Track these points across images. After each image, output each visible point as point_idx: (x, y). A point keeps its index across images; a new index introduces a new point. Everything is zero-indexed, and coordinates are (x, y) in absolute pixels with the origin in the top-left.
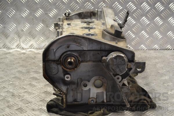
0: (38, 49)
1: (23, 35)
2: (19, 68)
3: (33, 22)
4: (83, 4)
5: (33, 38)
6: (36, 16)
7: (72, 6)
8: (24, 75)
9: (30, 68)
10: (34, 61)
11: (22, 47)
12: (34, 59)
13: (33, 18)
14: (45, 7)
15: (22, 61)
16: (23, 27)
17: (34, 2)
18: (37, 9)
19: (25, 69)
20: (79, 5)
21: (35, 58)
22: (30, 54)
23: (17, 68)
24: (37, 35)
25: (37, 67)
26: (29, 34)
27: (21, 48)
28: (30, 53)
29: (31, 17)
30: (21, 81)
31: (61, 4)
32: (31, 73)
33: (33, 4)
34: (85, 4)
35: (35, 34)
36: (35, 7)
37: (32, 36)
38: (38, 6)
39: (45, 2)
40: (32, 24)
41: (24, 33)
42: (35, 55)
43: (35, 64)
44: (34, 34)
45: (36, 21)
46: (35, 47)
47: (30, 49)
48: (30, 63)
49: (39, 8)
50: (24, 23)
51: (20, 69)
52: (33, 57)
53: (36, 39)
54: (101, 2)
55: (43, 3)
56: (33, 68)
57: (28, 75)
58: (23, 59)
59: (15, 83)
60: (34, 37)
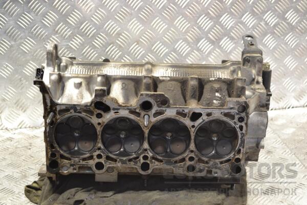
0: (32, 128)
1: (6, 107)
2: (7, 170)
3: (22, 84)
4: (104, 49)
5: (23, 110)
6: (26, 74)
7: (86, 53)
8: (18, 183)
9: (26, 167)
10: (29, 152)
11: (6, 127)
12: (30, 149)
13: (21, 79)
14: (40, 58)
15: (10, 154)
16: (4, 93)
17: (21, 51)
18: (27, 62)
19: (17, 171)
20: (96, 51)
21: (30, 146)
22: (21, 139)
23: (3, 171)
24: (30, 105)
25: (37, 165)
26: (17, 105)
27: (4, 128)
28: (20, 136)
29: (17, 76)
30: (15, 197)
31: (67, 51)
32: (29, 178)
33: (18, 54)
34: (107, 48)
35: (25, 104)
36: (24, 59)
37: (20, 107)
38: (28, 58)
39: (39, 50)
40: (20, 88)
41: (6, 104)
42: (30, 141)
43: (33, 158)
44: (23, 104)
45: (27, 83)
46: (28, 126)
47: (19, 130)
48: (23, 158)
49: (29, 60)
50: (5, 87)
51: (9, 171)
52: (27, 144)
53: (28, 111)
54: (133, 43)
55: (36, 51)
56: (32, 167)
57: (24, 182)
58: (10, 150)
59: (5, 202)
60: (25, 108)
